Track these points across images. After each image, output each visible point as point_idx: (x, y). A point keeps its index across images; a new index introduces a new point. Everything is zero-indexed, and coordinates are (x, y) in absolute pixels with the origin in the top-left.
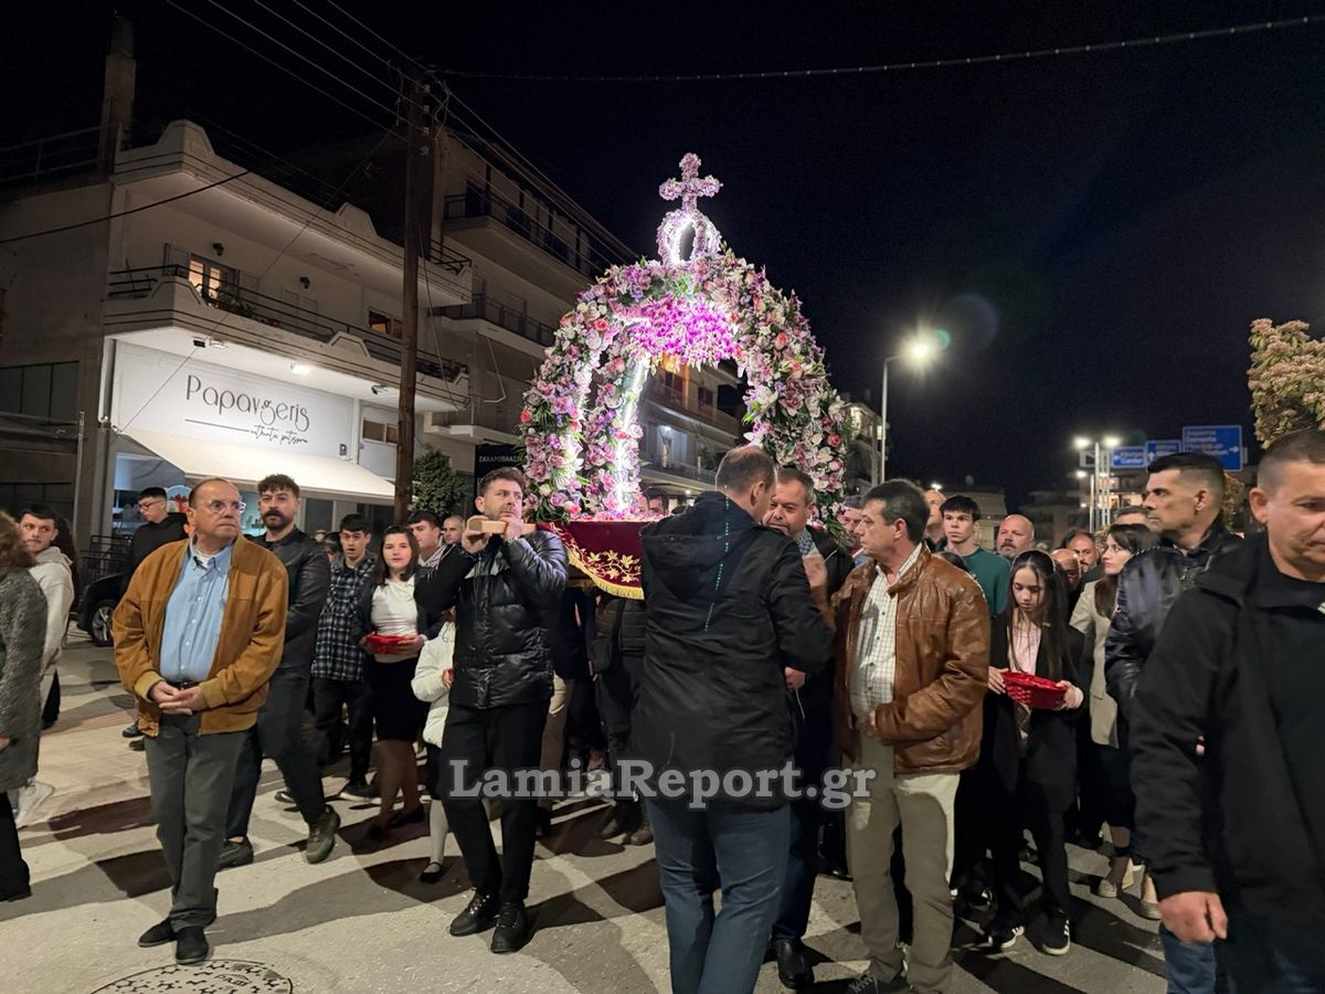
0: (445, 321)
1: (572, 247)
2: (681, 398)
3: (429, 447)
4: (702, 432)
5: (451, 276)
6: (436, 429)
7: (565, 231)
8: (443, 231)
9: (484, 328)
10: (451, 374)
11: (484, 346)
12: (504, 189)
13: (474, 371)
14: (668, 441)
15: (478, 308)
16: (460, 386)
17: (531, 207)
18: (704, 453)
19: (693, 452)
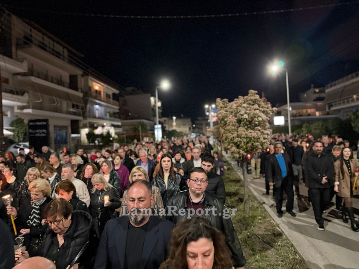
0: (19, 77)
1: (62, 53)
2: (101, 97)
3: (17, 116)
4: (108, 107)
5: (20, 63)
6: (19, 111)
7: (59, 48)
8: (17, 48)
9: (34, 79)
10: (22, 93)
11: (33, 85)
12: (37, 35)
13: (30, 92)
14: (98, 110)
15: (31, 72)
16: (26, 97)
17: (47, 41)
18: (109, 112)
19: (106, 112)
